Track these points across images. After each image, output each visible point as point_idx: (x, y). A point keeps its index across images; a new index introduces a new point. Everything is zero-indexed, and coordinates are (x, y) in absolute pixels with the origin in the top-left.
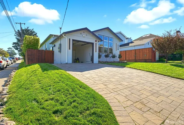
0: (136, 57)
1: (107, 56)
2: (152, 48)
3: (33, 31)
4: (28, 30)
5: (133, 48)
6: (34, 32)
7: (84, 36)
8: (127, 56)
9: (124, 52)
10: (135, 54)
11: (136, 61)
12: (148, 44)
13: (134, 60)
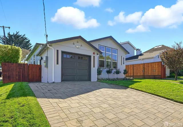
0: (145, 73)
1: (109, 72)
2: (161, 62)
3: (24, 37)
4: (18, 36)
5: (142, 62)
6: (26, 39)
7: (78, 46)
8: (135, 71)
9: (132, 66)
10: (143, 69)
11: (144, 77)
12: (158, 57)
13: (142, 76)
